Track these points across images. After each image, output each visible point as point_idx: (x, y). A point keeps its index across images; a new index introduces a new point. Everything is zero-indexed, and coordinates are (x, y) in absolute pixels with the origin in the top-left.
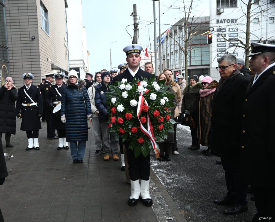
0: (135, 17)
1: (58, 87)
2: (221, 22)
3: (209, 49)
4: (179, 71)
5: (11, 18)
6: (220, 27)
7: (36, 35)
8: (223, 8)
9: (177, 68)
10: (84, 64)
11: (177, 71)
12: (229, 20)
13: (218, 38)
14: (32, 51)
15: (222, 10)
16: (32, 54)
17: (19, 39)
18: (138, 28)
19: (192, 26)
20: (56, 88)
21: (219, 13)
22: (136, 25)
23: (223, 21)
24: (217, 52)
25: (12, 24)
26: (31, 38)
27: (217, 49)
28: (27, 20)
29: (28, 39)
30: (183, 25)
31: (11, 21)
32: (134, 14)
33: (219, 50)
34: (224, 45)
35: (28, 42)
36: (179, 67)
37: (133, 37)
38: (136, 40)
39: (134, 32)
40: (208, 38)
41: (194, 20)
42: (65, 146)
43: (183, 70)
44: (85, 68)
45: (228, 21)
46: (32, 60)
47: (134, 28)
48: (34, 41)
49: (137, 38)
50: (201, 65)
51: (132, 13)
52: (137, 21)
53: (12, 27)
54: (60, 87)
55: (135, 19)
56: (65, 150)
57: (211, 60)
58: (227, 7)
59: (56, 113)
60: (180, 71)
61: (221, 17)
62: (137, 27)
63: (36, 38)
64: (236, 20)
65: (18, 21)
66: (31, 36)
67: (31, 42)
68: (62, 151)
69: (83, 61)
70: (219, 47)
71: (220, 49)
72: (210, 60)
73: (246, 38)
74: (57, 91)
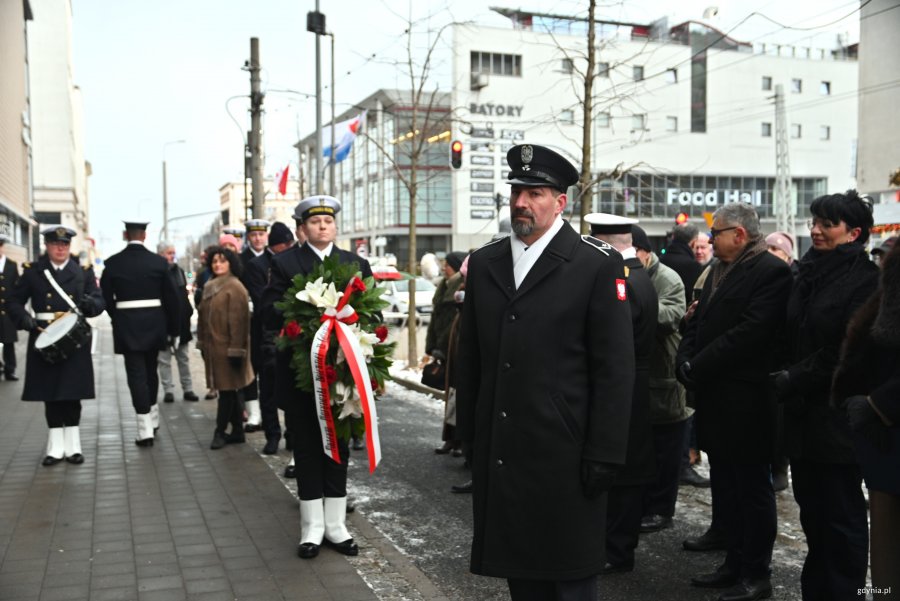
0: (254, 74)
1: (56, 267)
2: (482, 111)
3: (450, 183)
4: (365, 240)
6: (489, 126)
8: (487, 72)
9: (361, 231)
10: (76, 201)
11: (361, 239)
12: (501, 107)
13: (474, 153)
15: (483, 80)
18: (262, 107)
19: (431, 115)
20: (47, 273)
21: (476, 87)
22: (256, 99)
23: (487, 109)
24: (472, 190)
27: (472, 185)
30: (379, 107)
32: (253, 66)
33: (475, 187)
34: (490, 174)
36: (366, 228)
37: (249, 133)
38: (255, 141)
39: (250, 118)
40: (453, 151)
41: (437, 98)
42: (70, 454)
43: (377, 237)
44: (80, 216)
45: (501, 110)
47: (252, 106)
50: (428, 226)
51: (247, 63)
52: (261, 88)
54: (62, 267)
55: (255, 80)
56: (71, 466)
57: (454, 212)
58: (498, 72)
59: (49, 349)
60: (369, 238)
61: (483, 98)
62: (260, 102)
64: (519, 110)
68: (59, 469)
69: (74, 192)
70: (477, 177)
71: (479, 184)
72: (450, 212)
73: (584, 159)
74: (53, 282)
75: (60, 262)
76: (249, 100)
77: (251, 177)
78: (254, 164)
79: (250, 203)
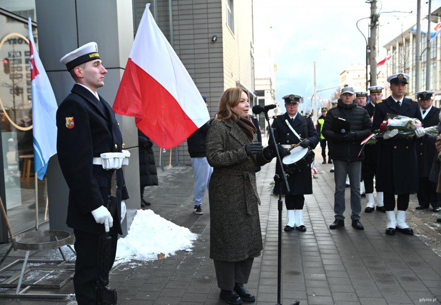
0: (373, 4)
1: (291, 118)
5: (181, 8)
7: (218, 35)
10: (271, 85)
14: (211, 60)
16: (211, 65)
17: (192, 42)
18: (377, 23)
20: (287, 121)
22: (374, 19)
25: (181, 17)
26: (210, 40)
28: (205, 11)
29: (206, 41)
31: (181, 13)
35: (206, 46)
37: (369, 38)
38: (372, 43)
39: (370, 30)
42: (298, 225)
44: (272, 92)
46: (211, 75)
47: (371, 23)
48: (216, 45)
49: (374, 40)
52: (377, 12)
53: (181, 22)
54: (294, 118)
55: (373, 8)
62: (376, 20)
63: (218, 40)
65: (191, 12)
66: (211, 36)
67: (211, 46)
69: (270, 80)
74: (290, 126)
75: (293, 115)
76: (370, 20)
77: (369, 64)
78: (372, 57)
79: (369, 79)
